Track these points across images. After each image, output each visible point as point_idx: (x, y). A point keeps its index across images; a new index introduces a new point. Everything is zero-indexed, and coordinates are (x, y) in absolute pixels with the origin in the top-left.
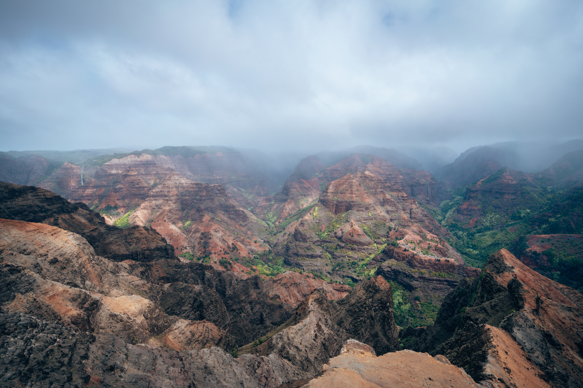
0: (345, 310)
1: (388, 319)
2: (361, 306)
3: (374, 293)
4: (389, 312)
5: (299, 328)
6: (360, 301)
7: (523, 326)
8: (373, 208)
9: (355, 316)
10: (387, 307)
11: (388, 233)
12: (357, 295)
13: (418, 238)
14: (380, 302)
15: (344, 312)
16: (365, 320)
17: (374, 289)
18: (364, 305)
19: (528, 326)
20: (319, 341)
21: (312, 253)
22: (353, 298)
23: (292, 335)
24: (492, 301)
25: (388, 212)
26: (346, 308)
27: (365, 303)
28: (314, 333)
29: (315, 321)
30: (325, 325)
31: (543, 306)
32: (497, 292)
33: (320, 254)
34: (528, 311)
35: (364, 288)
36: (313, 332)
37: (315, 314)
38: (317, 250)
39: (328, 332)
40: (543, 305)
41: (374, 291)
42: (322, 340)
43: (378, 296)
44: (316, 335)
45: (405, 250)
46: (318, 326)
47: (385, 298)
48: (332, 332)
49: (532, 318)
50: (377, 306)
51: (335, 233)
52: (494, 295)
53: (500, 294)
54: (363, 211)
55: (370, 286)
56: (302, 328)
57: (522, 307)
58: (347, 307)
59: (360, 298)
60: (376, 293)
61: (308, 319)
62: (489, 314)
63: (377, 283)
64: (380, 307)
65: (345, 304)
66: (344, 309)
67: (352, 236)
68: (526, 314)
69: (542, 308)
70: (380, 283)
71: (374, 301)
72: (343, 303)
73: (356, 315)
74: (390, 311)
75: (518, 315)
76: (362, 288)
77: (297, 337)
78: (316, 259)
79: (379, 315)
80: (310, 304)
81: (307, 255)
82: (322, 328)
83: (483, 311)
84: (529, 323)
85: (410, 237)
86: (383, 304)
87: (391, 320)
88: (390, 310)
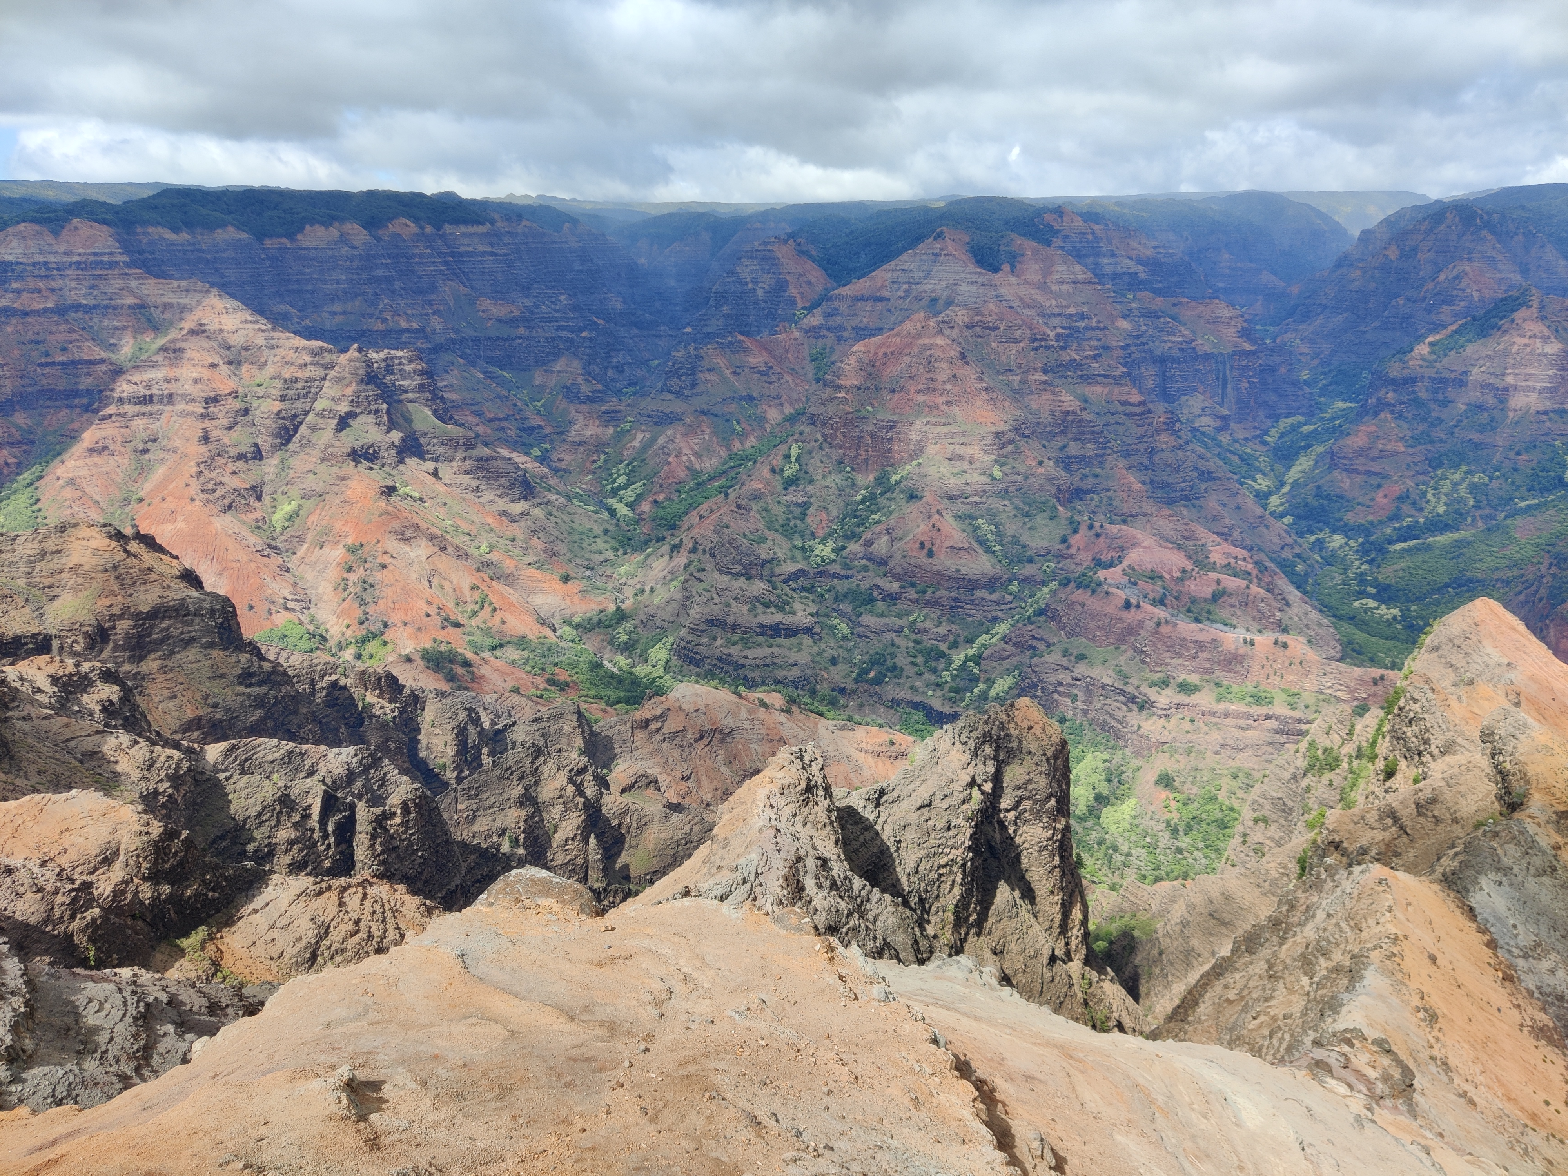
0: (895, 824)
1: (1051, 856)
2: (955, 807)
3: (1001, 762)
7: (1516, 870)
8: (1009, 448)
10: (1050, 813)
11: (1064, 540)
12: (939, 768)
13: (1177, 560)
14: (1021, 792)
18: (965, 807)
19: (1532, 872)
21: (779, 617)
22: (923, 782)
24: (1421, 785)
25: (1066, 463)
26: (899, 815)
27: (966, 800)
32: (1441, 755)
33: (808, 621)
34: (1541, 818)
35: (964, 744)
38: (797, 606)
41: (1001, 756)
43: (1015, 773)
45: (1127, 606)
47: (1042, 780)
49: (1553, 843)
50: (1012, 809)
51: (868, 543)
52: (1433, 766)
53: (1452, 761)
54: (972, 458)
57: (1522, 806)
58: (901, 813)
59: (950, 782)
60: (1009, 764)
63: (1012, 725)
64: (1020, 813)
66: (891, 820)
67: (931, 554)
68: (1531, 828)
70: (1026, 724)
71: (1001, 792)
73: (934, 842)
75: (1502, 833)
76: (958, 745)
81: (761, 626)
83: (1389, 821)
84: (1537, 861)
85: (1146, 558)
86: (1036, 801)
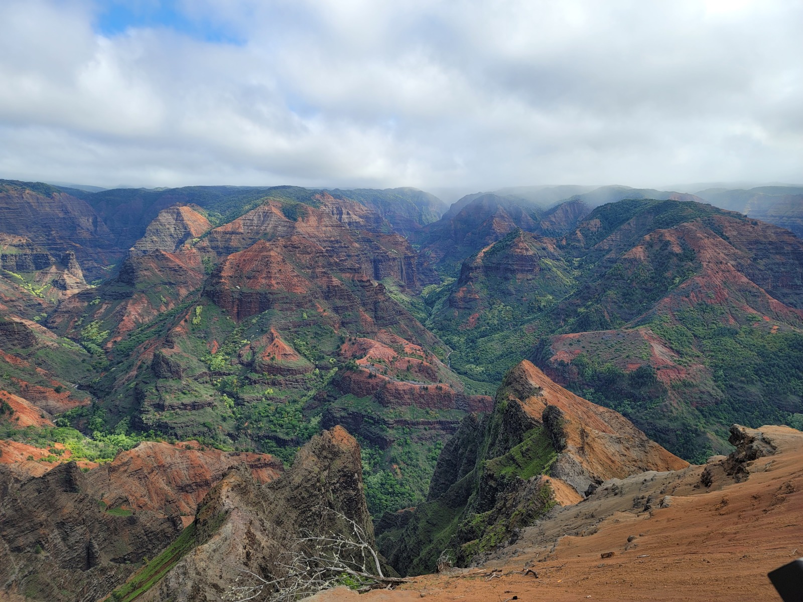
0: (284, 499)
1: (357, 503)
2: (313, 485)
3: (331, 459)
4: (358, 490)
5: (215, 547)
6: (309, 477)
7: (571, 474)
8: (309, 304)
9: (302, 507)
10: (355, 482)
11: (338, 347)
12: (304, 466)
13: (390, 353)
14: (341, 473)
15: (282, 502)
16: (320, 512)
17: (330, 452)
18: (318, 484)
19: (576, 474)
20: (254, 564)
21: (193, 399)
22: (297, 474)
23: (203, 564)
24: (522, 443)
25: (336, 309)
26: (286, 494)
27: (318, 481)
28: (244, 551)
29: (243, 528)
30: (261, 531)
31: (589, 442)
32: (527, 429)
33: (210, 399)
34: (573, 451)
35: (314, 452)
36: (241, 550)
37: (240, 514)
38: (203, 392)
39: (268, 544)
40: (589, 440)
41: (330, 456)
42: (260, 561)
43: (338, 464)
44: (248, 554)
45: (371, 376)
46: (250, 535)
47: (351, 466)
48: (275, 543)
49: (579, 461)
50: (337, 482)
51: (240, 356)
52: (524, 434)
53: (532, 431)
54: (291, 309)
55: (323, 448)
56: (220, 547)
57: (564, 447)
58: (287, 492)
59: (310, 472)
60: (334, 459)
61: (230, 525)
62: (519, 465)
63: (334, 440)
64: (341, 484)
65: (283, 487)
66: (282, 497)
67: (274, 359)
68: (571, 456)
69: (587, 443)
70: (340, 439)
71: (331, 475)
72: (279, 485)
73: (305, 505)
74: (360, 488)
75: (563, 459)
76: (311, 453)
77: (211, 566)
78: (201, 411)
79: (341, 498)
80: (224, 497)
82: (257, 537)
83: (511, 462)
84: (576, 469)
85: (377, 353)
86: (348, 477)
87: (362, 503)
88: (360, 485)
